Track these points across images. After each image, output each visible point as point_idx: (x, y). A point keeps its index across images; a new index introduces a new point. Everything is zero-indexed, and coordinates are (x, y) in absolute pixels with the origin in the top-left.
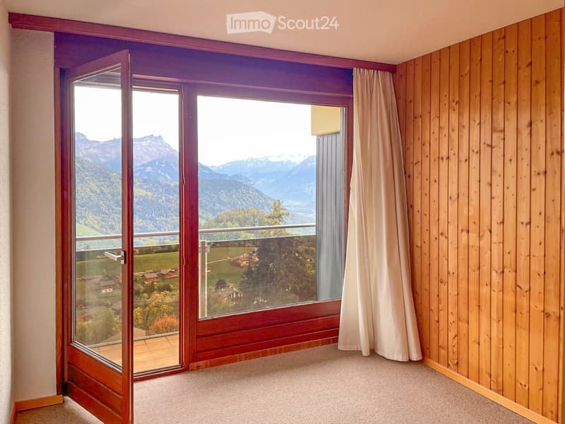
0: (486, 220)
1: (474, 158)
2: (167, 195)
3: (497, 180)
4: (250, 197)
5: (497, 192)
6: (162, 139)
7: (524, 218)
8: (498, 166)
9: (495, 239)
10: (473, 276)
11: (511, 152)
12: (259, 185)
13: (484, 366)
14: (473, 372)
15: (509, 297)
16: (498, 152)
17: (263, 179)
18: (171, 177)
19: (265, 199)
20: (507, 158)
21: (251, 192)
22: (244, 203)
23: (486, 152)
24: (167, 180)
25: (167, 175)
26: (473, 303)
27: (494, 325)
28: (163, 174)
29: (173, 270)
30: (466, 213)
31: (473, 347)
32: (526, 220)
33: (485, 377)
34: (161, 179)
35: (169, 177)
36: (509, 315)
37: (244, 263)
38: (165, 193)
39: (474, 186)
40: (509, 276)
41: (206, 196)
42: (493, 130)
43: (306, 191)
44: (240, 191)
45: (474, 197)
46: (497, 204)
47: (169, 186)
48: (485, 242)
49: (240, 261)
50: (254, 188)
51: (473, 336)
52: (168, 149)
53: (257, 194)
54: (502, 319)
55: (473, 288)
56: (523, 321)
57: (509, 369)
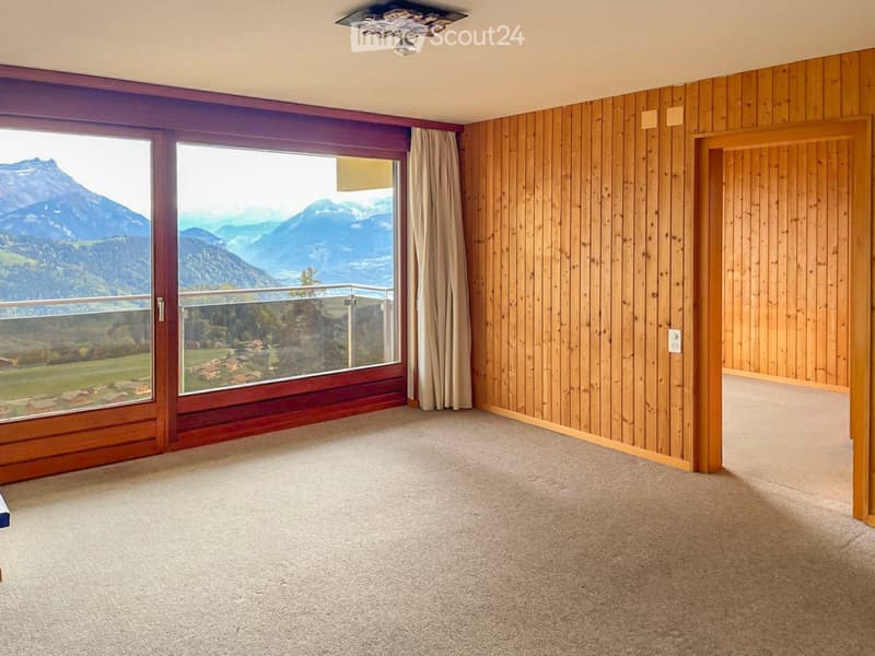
0: (746, 262)
1: (737, 222)
2: (68, 265)
3: (755, 238)
4: (219, 267)
5: (755, 244)
6: (56, 166)
7: (773, 259)
8: (756, 228)
9: (753, 274)
10: (737, 300)
11: (764, 219)
12: (234, 245)
13: (745, 358)
14: (736, 363)
15: (764, 310)
16: (755, 218)
17: (239, 237)
18: (73, 233)
19: (244, 268)
20: (762, 221)
21: (220, 258)
22: (207, 275)
23: (746, 218)
24: (65, 237)
25: (65, 229)
26: (737, 319)
27: (753, 330)
28: (57, 226)
29: (86, 392)
30: (731, 258)
31: (736, 347)
32: (775, 261)
33: (746, 365)
34: (55, 236)
35: (69, 233)
36: (763, 322)
37: (213, 374)
38: (63, 259)
39: (737, 240)
40: (764, 297)
41: (138, 265)
42: (752, 204)
43: (312, 256)
44: (200, 255)
45: (737, 247)
46: (755, 252)
47: (70, 248)
48: (746, 277)
49: (205, 373)
50: (225, 251)
51: (737, 339)
52: (67, 184)
53: (230, 261)
54: (758, 324)
55: (737, 308)
56: (773, 324)
57: (763, 356)
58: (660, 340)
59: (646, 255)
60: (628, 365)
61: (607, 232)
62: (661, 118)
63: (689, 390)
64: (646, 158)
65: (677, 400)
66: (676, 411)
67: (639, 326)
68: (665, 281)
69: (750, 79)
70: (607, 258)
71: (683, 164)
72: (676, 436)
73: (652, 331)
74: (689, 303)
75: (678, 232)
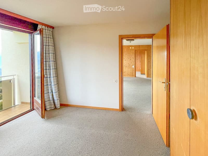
58: (132, 67)
59: (131, 60)
60: (129, 69)
61: (127, 57)
62: (132, 48)
63: (135, 71)
64: (130, 51)
65: (133, 71)
66: (133, 73)
67: (130, 66)
68: (132, 62)
69: (139, 46)
70: (126, 60)
71: (134, 52)
72: (133, 75)
73: (131, 66)
74: (135, 63)
75: (133, 57)
